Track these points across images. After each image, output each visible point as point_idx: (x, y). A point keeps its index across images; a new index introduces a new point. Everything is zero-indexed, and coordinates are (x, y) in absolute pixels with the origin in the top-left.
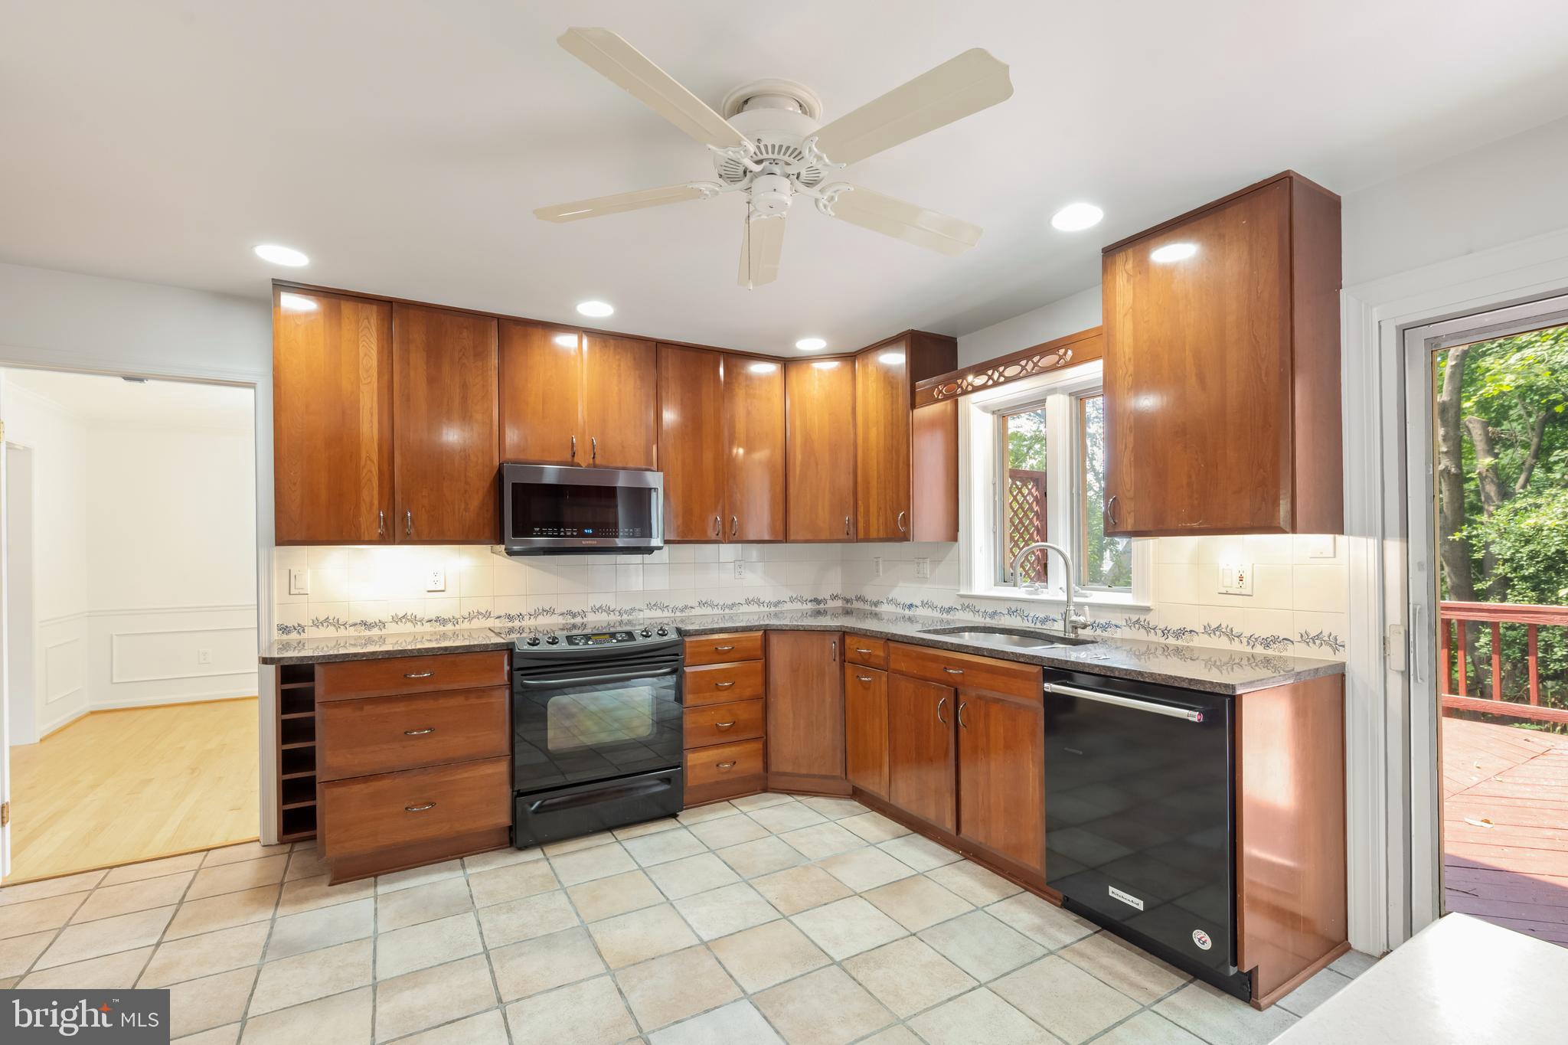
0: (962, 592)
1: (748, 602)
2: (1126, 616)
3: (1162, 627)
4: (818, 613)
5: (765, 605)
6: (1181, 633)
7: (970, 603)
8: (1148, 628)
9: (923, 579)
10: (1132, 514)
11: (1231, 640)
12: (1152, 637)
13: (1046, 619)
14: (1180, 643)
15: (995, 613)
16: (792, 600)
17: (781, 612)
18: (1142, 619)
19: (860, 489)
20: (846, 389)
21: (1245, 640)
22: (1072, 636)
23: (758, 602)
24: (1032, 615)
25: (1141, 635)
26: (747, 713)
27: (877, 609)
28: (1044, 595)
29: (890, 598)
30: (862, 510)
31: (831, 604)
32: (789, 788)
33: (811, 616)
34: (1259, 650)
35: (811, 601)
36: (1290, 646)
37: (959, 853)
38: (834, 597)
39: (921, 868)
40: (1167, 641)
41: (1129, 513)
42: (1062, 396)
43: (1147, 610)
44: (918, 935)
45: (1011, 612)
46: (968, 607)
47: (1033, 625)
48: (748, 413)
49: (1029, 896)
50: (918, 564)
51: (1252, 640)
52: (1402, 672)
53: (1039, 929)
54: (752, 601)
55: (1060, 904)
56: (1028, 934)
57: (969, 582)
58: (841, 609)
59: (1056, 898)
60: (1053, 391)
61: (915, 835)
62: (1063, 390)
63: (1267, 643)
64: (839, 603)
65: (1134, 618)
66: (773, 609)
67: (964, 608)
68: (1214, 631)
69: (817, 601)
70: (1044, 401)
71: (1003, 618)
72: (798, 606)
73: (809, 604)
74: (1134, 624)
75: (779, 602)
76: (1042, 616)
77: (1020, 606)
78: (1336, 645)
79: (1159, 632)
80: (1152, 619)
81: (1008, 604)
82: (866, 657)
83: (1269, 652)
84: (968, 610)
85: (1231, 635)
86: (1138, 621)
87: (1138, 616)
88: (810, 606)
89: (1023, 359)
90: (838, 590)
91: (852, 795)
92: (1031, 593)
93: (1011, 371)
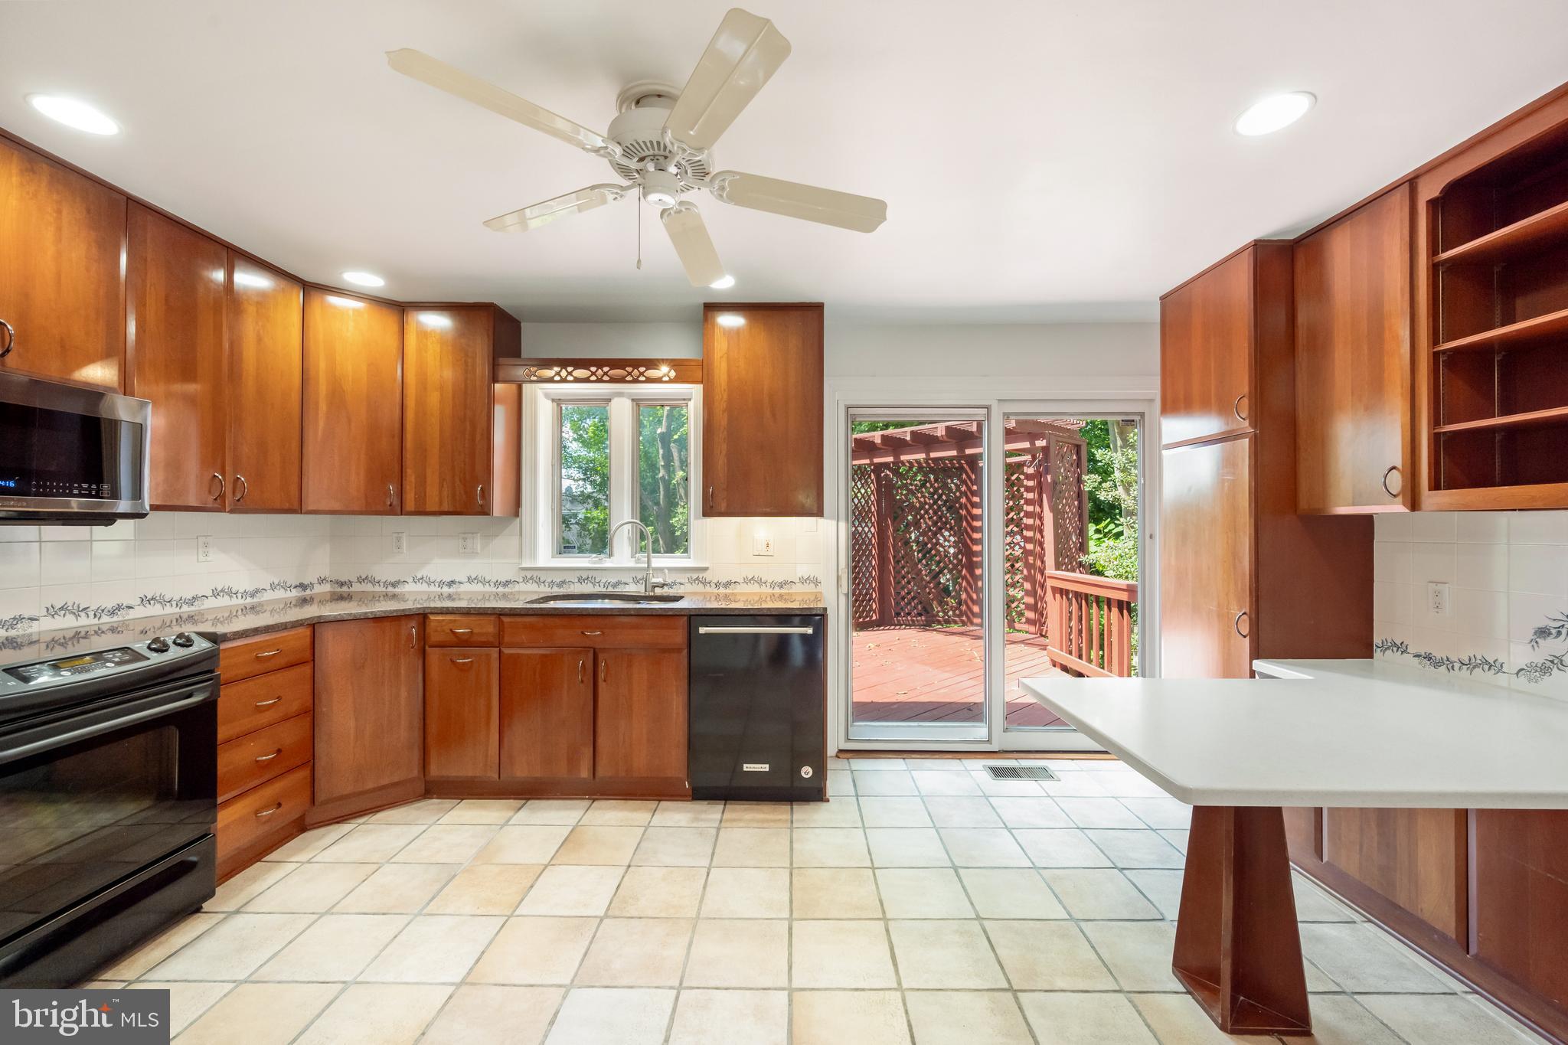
0: (524, 565)
1: (216, 594)
2: (689, 575)
3: (716, 581)
4: (304, 601)
5: (239, 595)
6: (728, 584)
7: (534, 575)
8: (705, 583)
9: (474, 554)
10: (725, 500)
11: (761, 585)
12: (708, 589)
13: (618, 583)
14: (728, 591)
15: (564, 582)
16: (273, 587)
17: (261, 604)
18: (701, 577)
19: (409, 456)
20: (391, 340)
21: (769, 585)
22: (652, 594)
23: (230, 593)
24: (604, 580)
25: (700, 588)
26: (290, 734)
27: (396, 590)
28: (608, 563)
29: (419, 576)
30: (413, 480)
31: (319, 589)
32: (338, 816)
33: (295, 606)
34: (777, 590)
35: (296, 587)
36: (793, 586)
37: (586, 799)
38: (321, 581)
39: (573, 822)
40: (719, 591)
41: (723, 500)
42: (628, 400)
43: (706, 569)
44: (632, 864)
45: (580, 580)
46: (531, 578)
47: (604, 590)
48: (259, 340)
49: (664, 804)
50: (465, 539)
51: (773, 585)
52: (845, 594)
53: (696, 819)
54: (222, 591)
55: (690, 798)
56: (694, 825)
57: (534, 555)
58: (329, 594)
59: (686, 796)
60: (620, 394)
61: (530, 802)
62: (629, 395)
63: (781, 585)
64: (327, 588)
65: (695, 576)
66: (249, 600)
67: (525, 580)
68: (750, 581)
69: (303, 586)
70: (610, 400)
71: (572, 586)
72: (280, 594)
73: (294, 590)
74: (694, 580)
75: (257, 591)
76: (614, 581)
77: (590, 574)
78: (817, 583)
79: (713, 585)
80: (708, 576)
81: (578, 574)
82: (466, 637)
83: (783, 591)
84: (531, 581)
85: (761, 582)
86: (697, 579)
87: (697, 574)
88: (295, 593)
89: (629, 366)
90: (325, 572)
91: (425, 794)
92: (595, 563)
93: (581, 373)
